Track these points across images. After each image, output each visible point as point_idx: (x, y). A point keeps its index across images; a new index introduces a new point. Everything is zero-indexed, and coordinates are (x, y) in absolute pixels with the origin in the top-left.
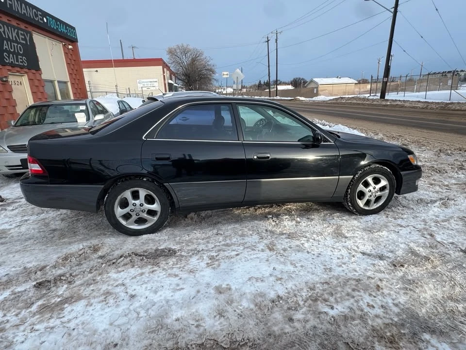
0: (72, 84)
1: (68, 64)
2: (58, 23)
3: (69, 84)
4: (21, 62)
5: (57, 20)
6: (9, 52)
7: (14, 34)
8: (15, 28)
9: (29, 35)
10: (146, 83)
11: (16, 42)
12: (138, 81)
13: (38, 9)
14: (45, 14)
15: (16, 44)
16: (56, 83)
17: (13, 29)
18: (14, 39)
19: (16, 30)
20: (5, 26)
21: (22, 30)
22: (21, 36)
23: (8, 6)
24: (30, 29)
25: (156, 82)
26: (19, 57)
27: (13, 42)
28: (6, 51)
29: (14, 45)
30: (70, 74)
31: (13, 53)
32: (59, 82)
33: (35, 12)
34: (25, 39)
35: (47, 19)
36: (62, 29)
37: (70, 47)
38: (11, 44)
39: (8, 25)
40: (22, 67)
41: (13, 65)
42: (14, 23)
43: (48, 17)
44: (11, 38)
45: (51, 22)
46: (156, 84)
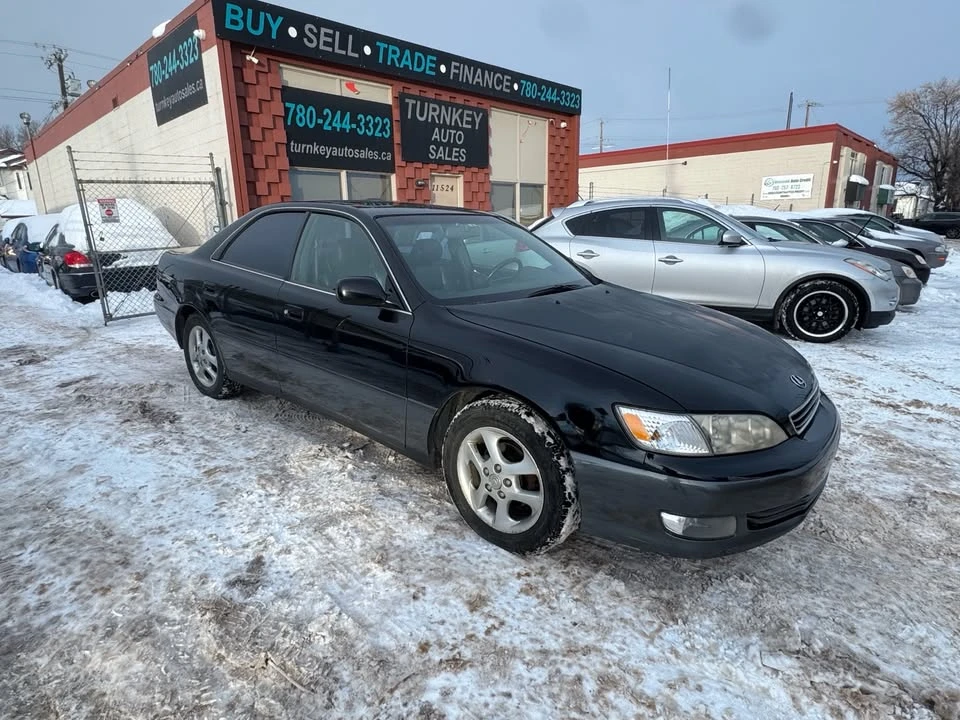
0: (551, 188)
1: (551, 154)
2: (543, 87)
3: (546, 188)
4: (456, 157)
5: (540, 82)
6: (438, 144)
7: (456, 116)
8: (458, 107)
9: (481, 114)
10: (780, 185)
11: (457, 128)
12: (764, 179)
13: (504, 72)
14: (517, 77)
15: (453, 132)
16: (518, 187)
17: (454, 110)
18: (453, 124)
19: (460, 111)
20: (443, 107)
21: (470, 108)
22: (466, 118)
23: (451, 77)
24: (486, 104)
25: (808, 180)
26: (455, 149)
27: (450, 127)
28: (435, 142)
29: (450, 133)
30: (551, 171)
31: (445, 145)
32: (522, 185)
33: (498, 78)
34: (473, 123)
35: (520, 86)
36: (549, 98)
37: (563, 125)
38: (445, 131)
39: (447, 105)
40: (454, 164)
41: (440, 162)
42: (460, 100)
43: (522, 81)
44: (448, 123)
45: (528, 89)
46: (807, 186)
